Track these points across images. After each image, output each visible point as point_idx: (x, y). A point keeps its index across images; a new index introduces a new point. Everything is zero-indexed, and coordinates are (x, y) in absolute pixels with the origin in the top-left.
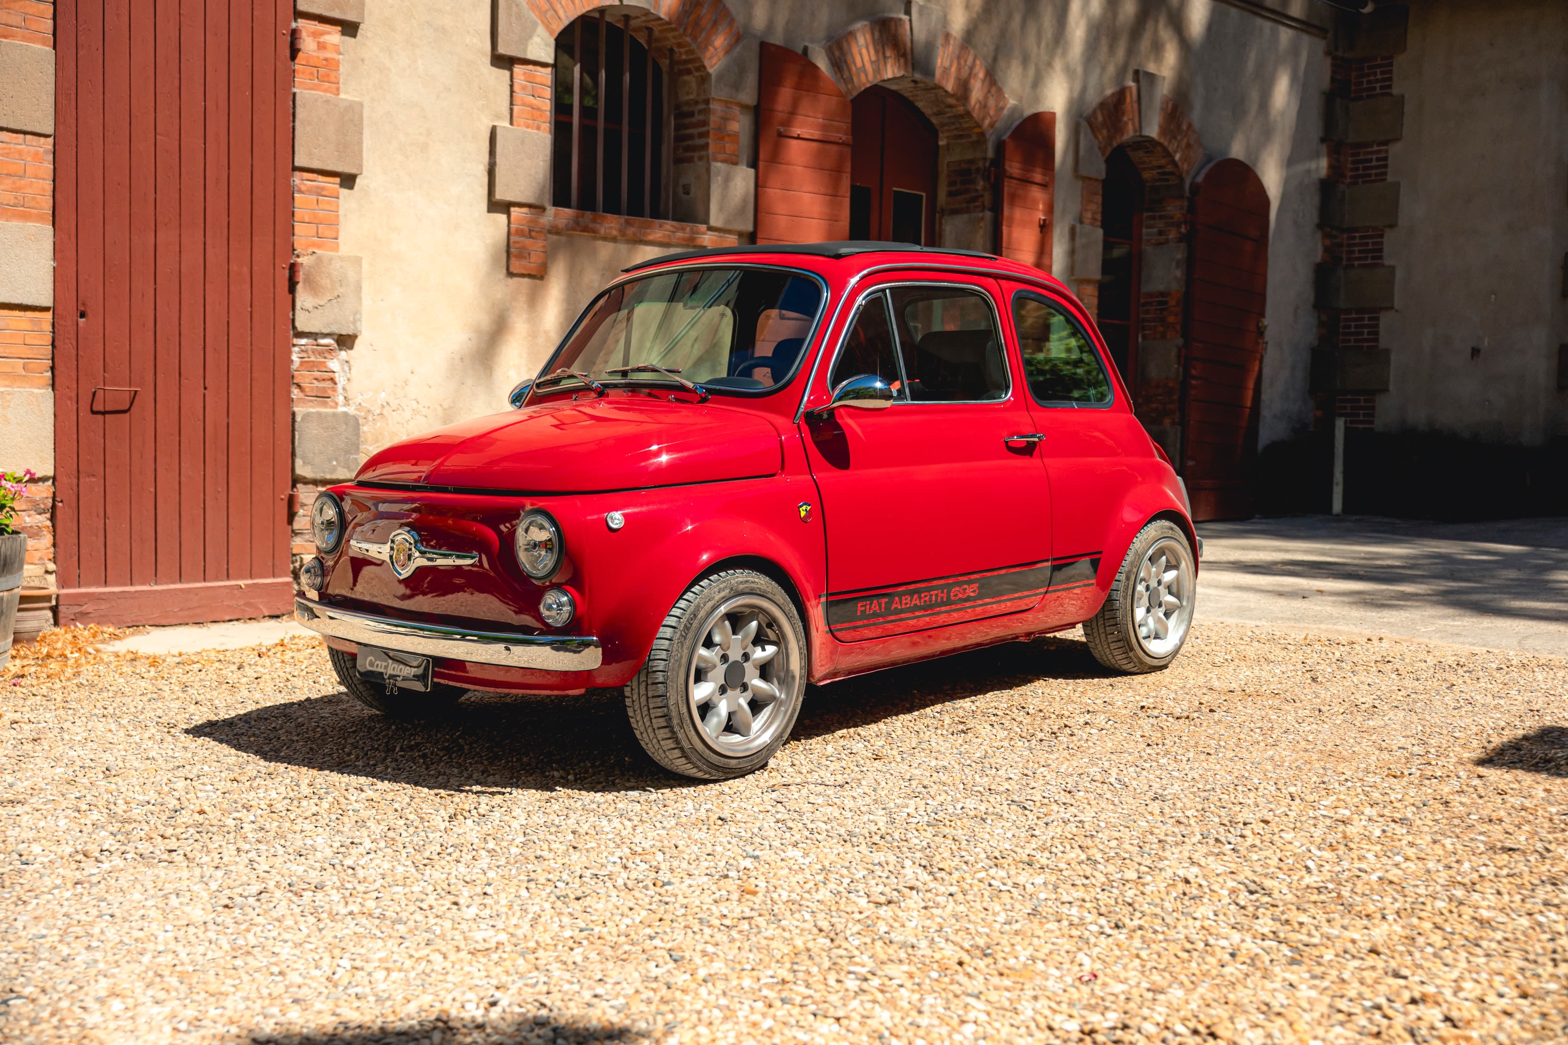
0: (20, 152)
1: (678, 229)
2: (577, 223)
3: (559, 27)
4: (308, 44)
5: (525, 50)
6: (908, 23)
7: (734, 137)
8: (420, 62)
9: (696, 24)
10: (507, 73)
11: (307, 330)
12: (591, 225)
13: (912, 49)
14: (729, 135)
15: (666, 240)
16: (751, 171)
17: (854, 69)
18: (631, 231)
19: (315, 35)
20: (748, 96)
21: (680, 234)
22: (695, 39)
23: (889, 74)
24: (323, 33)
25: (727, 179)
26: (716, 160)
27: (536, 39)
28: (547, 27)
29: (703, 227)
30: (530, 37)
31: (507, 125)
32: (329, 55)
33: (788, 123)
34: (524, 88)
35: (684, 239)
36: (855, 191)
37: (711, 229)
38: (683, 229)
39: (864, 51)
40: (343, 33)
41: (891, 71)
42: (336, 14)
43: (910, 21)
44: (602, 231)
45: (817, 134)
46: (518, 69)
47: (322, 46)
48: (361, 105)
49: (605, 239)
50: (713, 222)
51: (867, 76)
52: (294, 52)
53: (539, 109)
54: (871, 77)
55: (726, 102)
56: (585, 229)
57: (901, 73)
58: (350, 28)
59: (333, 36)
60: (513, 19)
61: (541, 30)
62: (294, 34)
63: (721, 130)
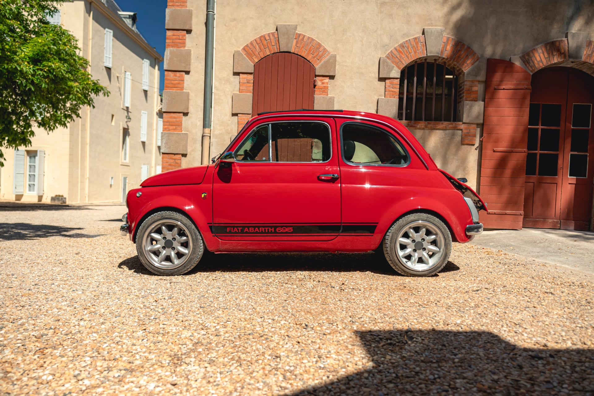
0: (244, 119)
1: (449, 124)
2: (408, 125)
3: (402, 67)
4: (319, 83)
5: (389, 75)
6: (566, 42)
7: (476, 92)
8: (354, 83)
9: (459, 57)
10: (384, 83)
11: (315, 158)
12: (414, 125)
13: (568, 50)
14: (473, 92)
15: (444, 128)
16: (483, 103)
17: (536, 62)
18: (429, 126)
19: (321, 80)
20: (482, 77)
21: (451, 126)
22: (458, 62)
23: (556, 61)
24: (323, 80)
25: (471, 107)
26: (467, 100)
27: (393, 71)
28: (398, 67)
29: (461, 123)
30: (391, 71)
31: (384, 98)
32: (325, 85)
33: (499, 85)
34: (389, 86)
35: (452, 127)
36: (531, 106)
37: (464, 123)
38: (452, 124)
39: (542, 55)
40: (330, 79)
41: (556, 60)
42: (327, 74)
43: (568, 40)
44: (418, 127)
45: (512, 87)
46: (387, 81)
47: (323, 83)
48: (334, 97)
49: (420, 129)
50: (464, 121)
51: (543, 63)
52: (315, 86)
53: (395, 92)
54: (545, 64)
55: (472, 81)
56: (412, 126)
57: (562, 60)
58: (332, 77)
59: (327, 80)
60: (385, 67)
61: (396, 68)
62: (315, 81)
63: (469, 91)
